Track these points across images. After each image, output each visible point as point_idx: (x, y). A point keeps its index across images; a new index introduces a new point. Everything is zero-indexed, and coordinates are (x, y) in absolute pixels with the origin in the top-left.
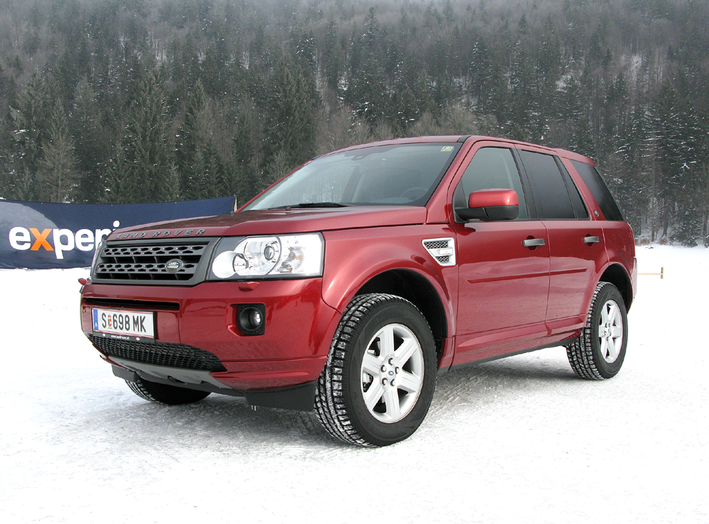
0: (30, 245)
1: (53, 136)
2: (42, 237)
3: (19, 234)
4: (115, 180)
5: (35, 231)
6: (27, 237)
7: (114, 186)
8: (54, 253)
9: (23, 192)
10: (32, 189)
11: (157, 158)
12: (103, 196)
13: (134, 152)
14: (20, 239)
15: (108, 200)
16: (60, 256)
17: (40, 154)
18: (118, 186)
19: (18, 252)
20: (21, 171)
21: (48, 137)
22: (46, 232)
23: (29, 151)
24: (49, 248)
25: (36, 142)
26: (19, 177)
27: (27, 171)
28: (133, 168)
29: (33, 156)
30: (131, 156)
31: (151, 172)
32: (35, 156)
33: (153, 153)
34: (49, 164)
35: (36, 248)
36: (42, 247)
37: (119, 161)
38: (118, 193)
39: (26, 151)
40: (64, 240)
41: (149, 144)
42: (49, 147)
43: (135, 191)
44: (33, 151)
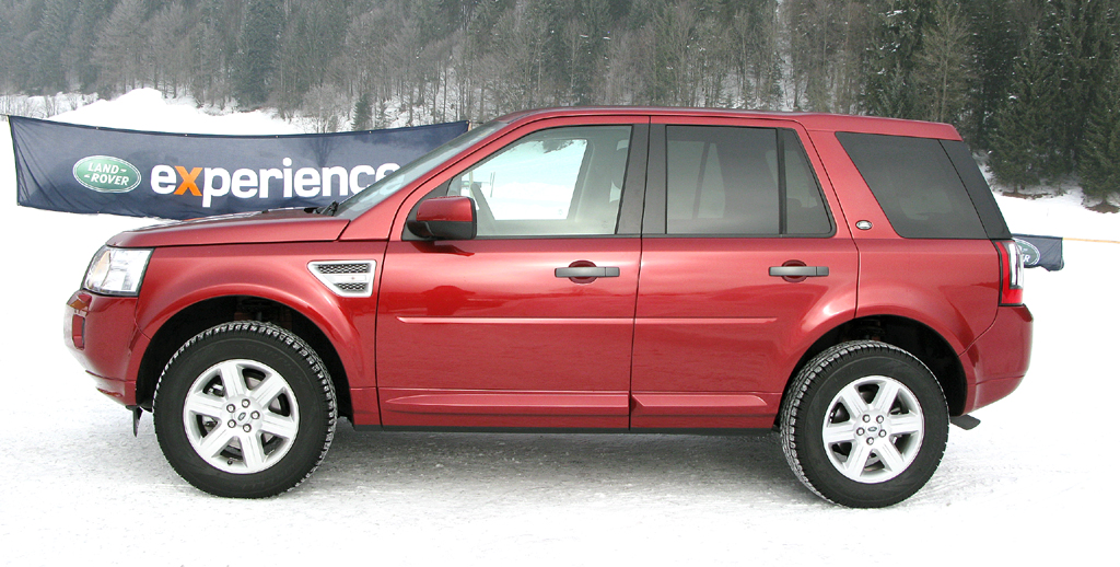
0: (174, 187)
1: (938, 17)
2: (190, 178)
3: (163, 174)
4: (1025, 82)
5: (182, 169)
6: (172, 178)
7: (1022, 91)
8: (201, 199)
9: (890, 99)
10: (903, 95)
11: (1096, 46)
12: (1004, 106)
13: (1057, 39)
14: (164, 180)
15: (1012, 113)
16: (207, 203)
17: (919, 45)
18: (1028, 92)
19: (158, 197)
20: (891, 68)
21: (931, 21)
22: (196, 172)
23: (904, 41)
24: (196, 193)
25: (914, 27)
26: (889, 78)
27: (898, 69)
28: (1055, 64)
29: (909, 47)
30: (1053, 46)
31: (1083, 70)
32: (912, 48)
33: (1088, 39)
34: (929, 59)
35: (181, 192)
36: (188, 191)
37: (1032, 52)
38: (1028, 102)
39: (901, 41)
40: (217, 183)
41: (1084, 26)
42: (931, 34)
43: (1057, 100)
44: (909, 41)
